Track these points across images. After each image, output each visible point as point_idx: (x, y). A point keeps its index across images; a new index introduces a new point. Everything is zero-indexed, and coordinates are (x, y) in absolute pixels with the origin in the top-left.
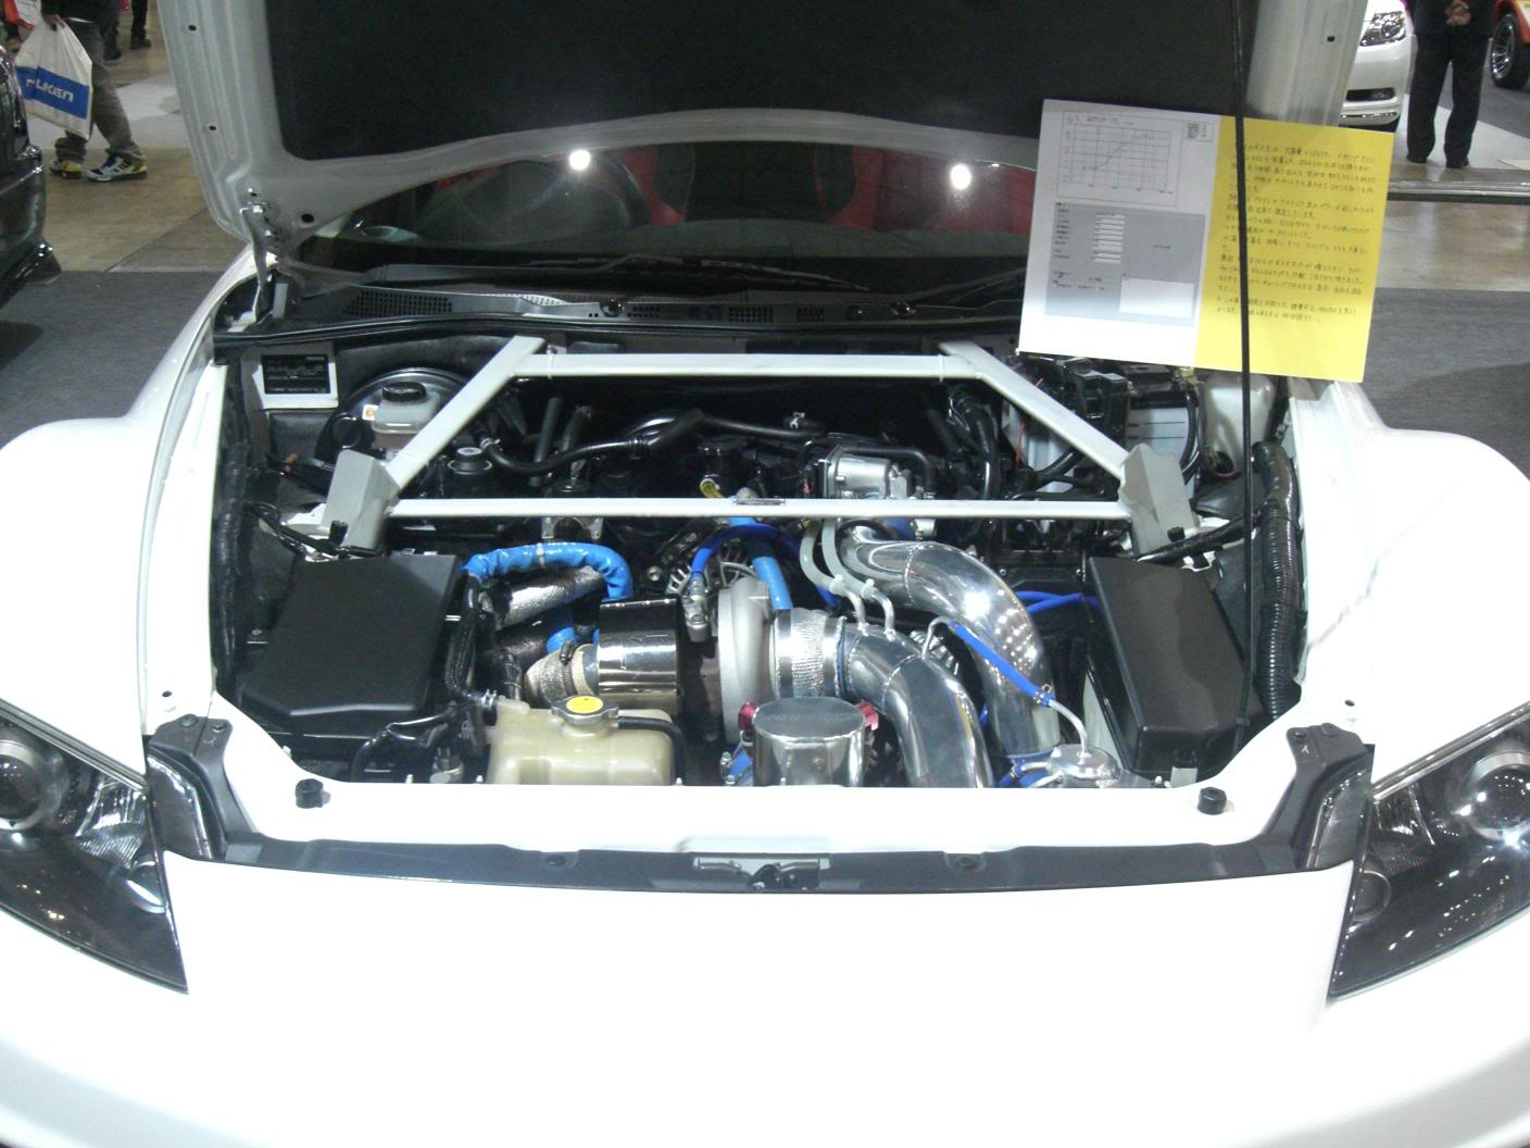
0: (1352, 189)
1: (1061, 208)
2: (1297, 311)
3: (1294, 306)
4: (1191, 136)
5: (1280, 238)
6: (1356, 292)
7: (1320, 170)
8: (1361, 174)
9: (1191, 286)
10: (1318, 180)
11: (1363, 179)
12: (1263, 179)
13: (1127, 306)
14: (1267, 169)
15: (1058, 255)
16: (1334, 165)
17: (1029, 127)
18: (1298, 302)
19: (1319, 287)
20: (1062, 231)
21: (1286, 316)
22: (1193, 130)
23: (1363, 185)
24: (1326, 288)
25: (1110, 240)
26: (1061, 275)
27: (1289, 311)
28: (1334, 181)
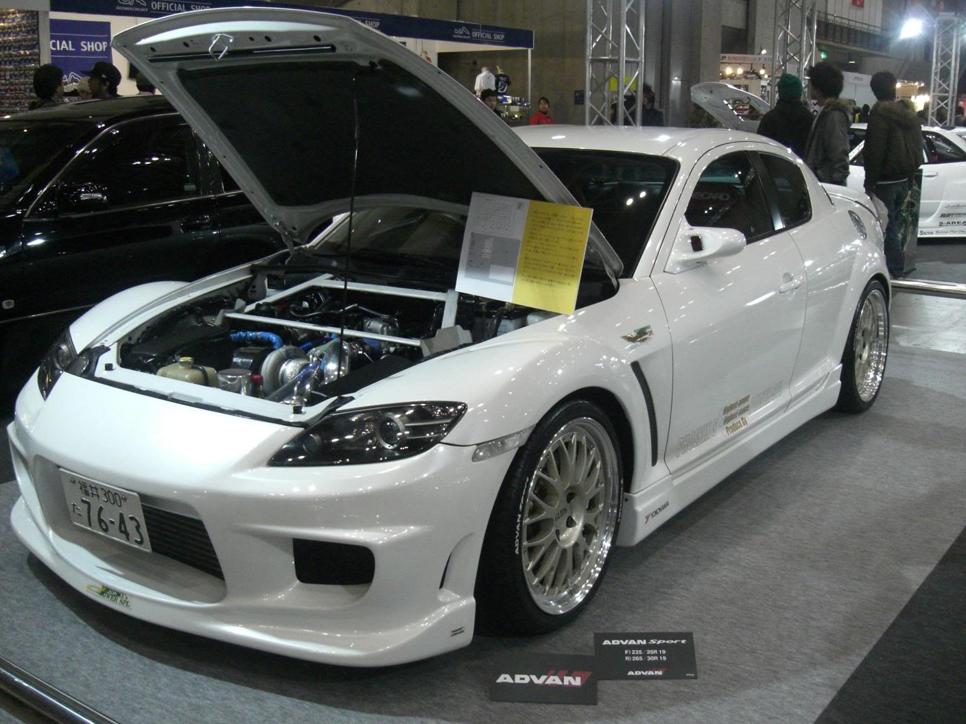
0: (574, 232)
1: (473, 235)
2: (550, 283)
3: (549, 280)
4: (519, 208)
5: (546, 251)
6: (573, 276)
7: (563, 223)
8: (578, 226)
9: (513, 269)
10: (562, 228)
11: (579, 228)
12: (542, 227)
13: (491, 276)
14: (544, 222)
15: (471, 254)
16: (569, 222)
17: (467, 201)
18: (551, 278)
19: (559, 273)
20: (473, 244)
21: (546, 284)
22: (520, 206)
23: (578, 230)
24: (561, 274)
25: (488, 249)
26: (471, 261)
27: (547, 282)
28: (568, 228)
